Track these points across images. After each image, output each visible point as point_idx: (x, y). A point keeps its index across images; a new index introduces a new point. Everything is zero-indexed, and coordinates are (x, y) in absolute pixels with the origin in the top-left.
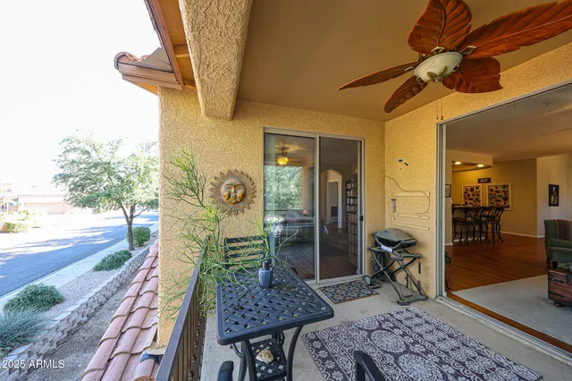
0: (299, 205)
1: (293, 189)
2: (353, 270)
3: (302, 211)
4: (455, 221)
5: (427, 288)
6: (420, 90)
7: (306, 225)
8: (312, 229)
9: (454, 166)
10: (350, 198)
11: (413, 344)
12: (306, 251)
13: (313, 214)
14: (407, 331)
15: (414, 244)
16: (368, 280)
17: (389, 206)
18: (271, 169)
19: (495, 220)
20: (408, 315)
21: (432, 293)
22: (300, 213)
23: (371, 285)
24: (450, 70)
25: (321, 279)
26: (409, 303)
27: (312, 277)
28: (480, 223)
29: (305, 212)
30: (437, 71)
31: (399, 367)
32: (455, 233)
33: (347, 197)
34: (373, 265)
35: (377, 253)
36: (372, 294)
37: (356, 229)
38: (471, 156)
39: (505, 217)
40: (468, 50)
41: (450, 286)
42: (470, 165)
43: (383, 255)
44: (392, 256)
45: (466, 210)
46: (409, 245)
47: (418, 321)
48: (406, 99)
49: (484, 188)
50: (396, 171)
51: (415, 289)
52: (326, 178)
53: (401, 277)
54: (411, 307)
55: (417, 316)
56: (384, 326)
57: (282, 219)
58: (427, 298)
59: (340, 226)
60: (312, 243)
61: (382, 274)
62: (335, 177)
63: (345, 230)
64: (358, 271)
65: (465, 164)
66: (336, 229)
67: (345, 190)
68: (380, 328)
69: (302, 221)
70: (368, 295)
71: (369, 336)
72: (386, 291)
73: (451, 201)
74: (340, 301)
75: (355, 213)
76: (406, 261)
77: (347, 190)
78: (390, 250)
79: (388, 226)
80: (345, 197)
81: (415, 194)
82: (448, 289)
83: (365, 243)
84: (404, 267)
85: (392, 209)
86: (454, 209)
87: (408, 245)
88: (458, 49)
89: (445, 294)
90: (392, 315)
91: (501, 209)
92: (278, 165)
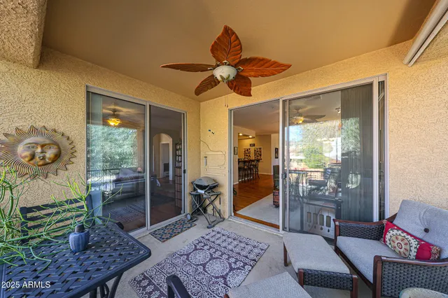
0: (134, 163)
1: (127, 148)
2: (178, 211)
3: (136, 168)
4: (240, 169)
5: (224, 212)
6: (216, 85)
7: (140, 181)
8: (144, 183)
9: (239, 136)
10: (179, 156)
11: (215, 252)
12: (139, 204)
13: (144, 171)
14: (212, 245)
15: (217, 186)
16: (189, 217)
17: (203, 161)
18: (98, 130)
19: (256, 166)
20: (214, 233)
21: (226, 216)
22: (134, 170)
23: (191, 219)
24: (231, 78)
25: (151, 225)
26: (214, 226)
27: (143, 225)
28: (250, 169)
29: (139, 169)
30: (225, 76)
31: (206, 272)
32: (239, 176)
33: (176, 155)
34: (193, 205)
35: (196, 195)
36: (191, 226)
37: (181, 180)
38: (247, 131)
39: (260, 165)
40: (239, 69)
41: (235, 209)
42: (246, 136)
43: (199, 196)
44: (205, 196)
45: (245, 162)
46: (214, 187)
47: (219, 235)
48: (208, 89)
49: (252, 149)
50: (207, 137)
51: (218, 215)
52: (159, 140)
53: (210, 210)
54: (215, 228)
55: (218, 233)
56: (198, 247)
57: (114, 178)
58: (224, 219)
59: (171, 178)
60: (143, 196)
61: (198, 210)
62: (166, 139)
63: (174, 181)
64: (182, 212)
65: (244, 135)
66: (168, 181)
67: (175, 150)
68: (196, 249)
69: (137, 178)
70: (189, 228)
71: (187, 259)
72: (201, 222)
73: (237, 157)
74: (167, 239)
75: (180, 168)
76: (213, 198)
77: (177, 150)
78: (202, 192)
79: (202, 175)
80: (175, 155)
81: (218, 153)
82: (235, 210)
83: (187, 189)
84: (212, 202)
85: (204, 163)
86: (239, 162)
87: (213, 188)
88: (235, 66)
89: (233, 214)
90: (203, 237)
91: (258, 161)
92: (109, 125)
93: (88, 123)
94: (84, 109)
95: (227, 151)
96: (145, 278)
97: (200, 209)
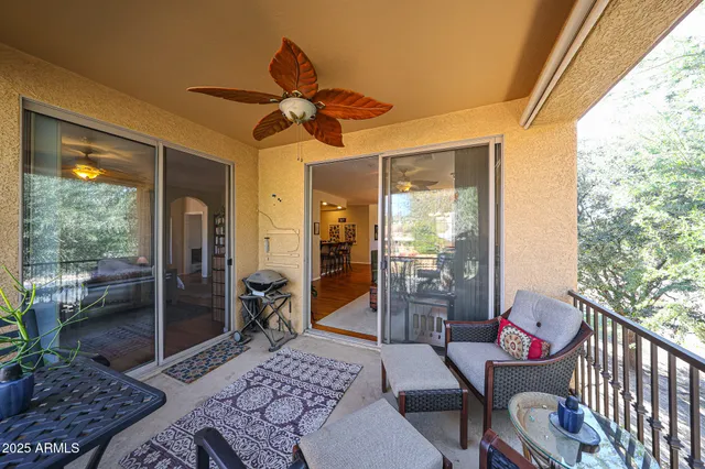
0: (132, 249)
1: (115, 221)
2: (218, 328)
3: (136, 259)
4: (322, 256)
5: (296, 325)
6: (287, 126)
7: (143, 280)
8: (152, 285)
9: (322, 206)
10: (220, 236)
11: (280, 388)
12: (141, 323)
13: (152, 262)
14: (276, 376)
15: (285, 283)
16: (237, 337)
17: (262, 245)
18: (48, 186)
19: (346, 252)
20: (278, 359)
21: (300, 330)
22: (130, 262)
23: (241, 340)
24: (308, 117)
25: (165, 357)
26: (280, 347)
27: (150, 358)
28: (338, 256)
29: (142, 260)
30: (298, 113)
31: (266, 420)
32: (322, 267)
33: (215, 235)
34: (244, 316)
35: (249, 300)
36: (241, 352)
37: (223, 276)
38: (334, 199)
39: (353, 250)
40: (319, 104)
41: (314, 317)
42: (332, 206)
43: (256, 301)
44: (265, 301)
45: (330, 245)
46: (281, 286)
47: (287, 361)
48: (275, 131)
49: (342, 226)
50: (268, 205)
51: (286, 329)
52: (183, 208)
53: (273, 323)
54: (281, 351)
55: (286, 357)
56: (252, 384)
57: (87, 276)
58: (296, 335)
59: (205, 274)
60: (151, 307)
61: (254, 324)
62: (196, 208)
63: (210, 279)
64: (225, 330)
65: (330, 205)
66: (200, 279)
67: (213, 226)
68: (249, 387)
69: (135, 275)
70: (237, 354)
71: (234, 405)
72: (259, 342)
73: (319, 238)
74: (197, 377)
75: (223, 256)
76: (278, 303)
77: (216, 226)
78: (261, 294)
79: (261, 267)
80: (213, 235)
81: (285, 232)
82: (314, 320)
83: (234, 291)
84: (277, 310)
85: (266, 248)
86: (322, 246)
87: (279, 287)
88: (312, 100)
89: (310, 326)
90: (261, 367)
91: (350, 244)
92: (74, 177)
93: (26, 170)
94: (18, 145)
95: (302, 229)
96: (153, 448)
97: (256, 321)
